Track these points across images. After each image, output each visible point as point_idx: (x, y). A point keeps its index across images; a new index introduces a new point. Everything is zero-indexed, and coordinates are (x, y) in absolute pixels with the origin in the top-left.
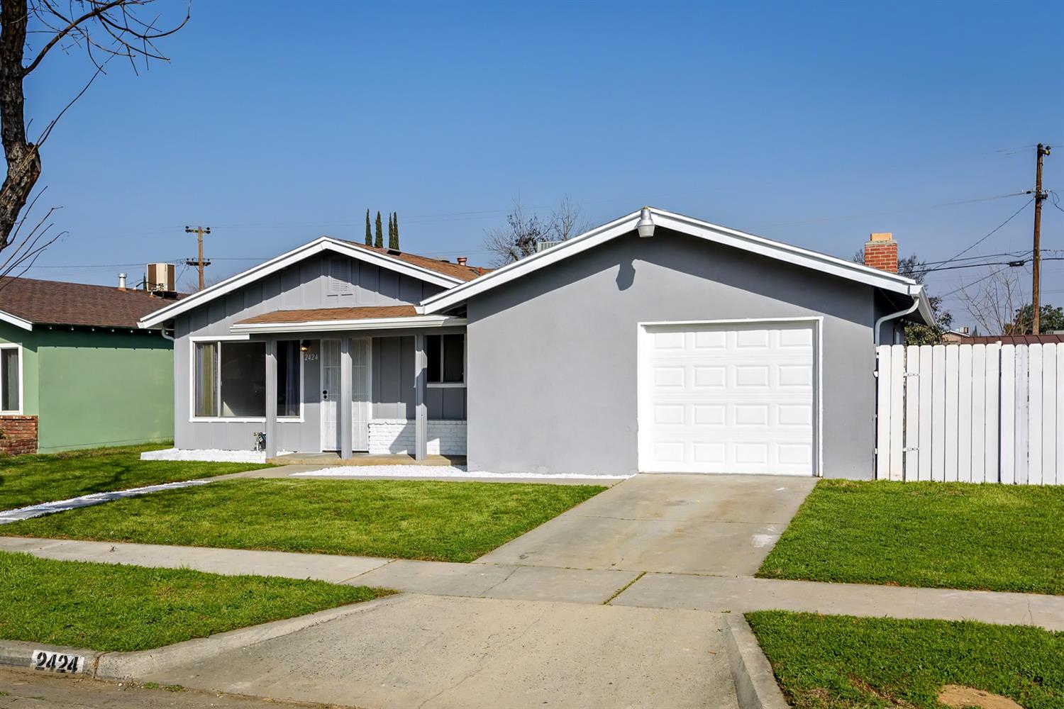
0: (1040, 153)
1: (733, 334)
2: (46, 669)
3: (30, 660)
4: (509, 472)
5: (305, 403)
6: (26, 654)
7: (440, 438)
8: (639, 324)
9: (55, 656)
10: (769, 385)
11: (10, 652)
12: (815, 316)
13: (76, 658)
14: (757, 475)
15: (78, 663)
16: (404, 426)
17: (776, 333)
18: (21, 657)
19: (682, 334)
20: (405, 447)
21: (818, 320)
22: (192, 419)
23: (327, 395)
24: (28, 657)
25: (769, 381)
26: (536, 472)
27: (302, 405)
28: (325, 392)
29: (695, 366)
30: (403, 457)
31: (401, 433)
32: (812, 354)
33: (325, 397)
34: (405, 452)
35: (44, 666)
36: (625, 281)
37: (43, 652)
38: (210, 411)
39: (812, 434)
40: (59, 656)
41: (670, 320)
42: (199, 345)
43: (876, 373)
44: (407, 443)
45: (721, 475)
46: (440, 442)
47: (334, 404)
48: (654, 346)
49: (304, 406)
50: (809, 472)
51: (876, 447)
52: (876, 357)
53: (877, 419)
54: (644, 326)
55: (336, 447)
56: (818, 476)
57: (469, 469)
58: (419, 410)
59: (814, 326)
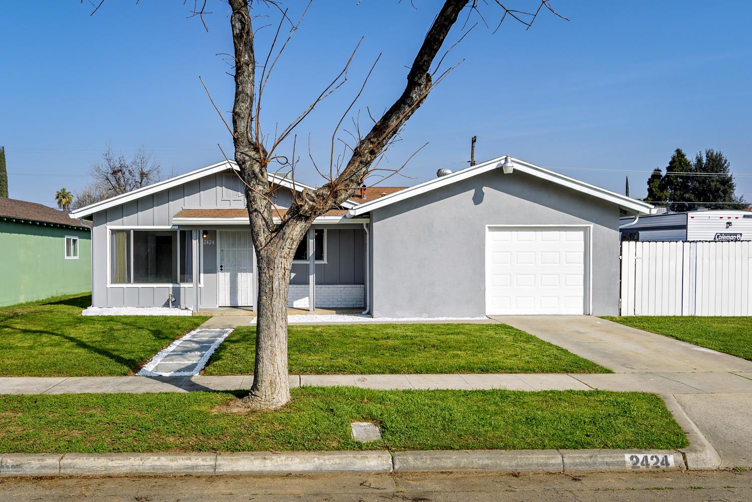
0: (474, 141)
1: (539, 234)
2: (641, 467)
3: (624, 462)
4: (403, 317)
5: (204, 273)
6: (618, 457)
8: (487, 226)
9: (646, 457)
10: (560, 263)
11: (603, 458)
12: (589, 224)
13: (666, 457)
14: (552, 315)
15: (668, 460)
17: (563, 233)
18: (614, 460)
19: (509, 233)
21: (590, 227)
22: (109, 285)
23: (222, 268)
24: (622, 460)
25: (559, 261)
26: (421, 316)
27: (202, 275)
28: (221, 266)
29: (517, 252)
32: (583, 246)
33: (221, 270)
35: (639, 465)
36: (478, 199)
37: (634, 455)
38: (124, 279)
39: (583, 291)
40: (649, 456)
41: (506, 224)
42: (114, 232)
43: (620, 257)
45: (538, 315)
47: (228, 274)
48: (492, 239)
49: (204, 277)
50: (582, 313)
51: (620, 297)
52: (621, 248)
53: (621, 282)
54: (489, 227)
55: (229, 303)
56: (589, 315)
57: (374, 316)
58: (312, 278)
59: (585, 230)
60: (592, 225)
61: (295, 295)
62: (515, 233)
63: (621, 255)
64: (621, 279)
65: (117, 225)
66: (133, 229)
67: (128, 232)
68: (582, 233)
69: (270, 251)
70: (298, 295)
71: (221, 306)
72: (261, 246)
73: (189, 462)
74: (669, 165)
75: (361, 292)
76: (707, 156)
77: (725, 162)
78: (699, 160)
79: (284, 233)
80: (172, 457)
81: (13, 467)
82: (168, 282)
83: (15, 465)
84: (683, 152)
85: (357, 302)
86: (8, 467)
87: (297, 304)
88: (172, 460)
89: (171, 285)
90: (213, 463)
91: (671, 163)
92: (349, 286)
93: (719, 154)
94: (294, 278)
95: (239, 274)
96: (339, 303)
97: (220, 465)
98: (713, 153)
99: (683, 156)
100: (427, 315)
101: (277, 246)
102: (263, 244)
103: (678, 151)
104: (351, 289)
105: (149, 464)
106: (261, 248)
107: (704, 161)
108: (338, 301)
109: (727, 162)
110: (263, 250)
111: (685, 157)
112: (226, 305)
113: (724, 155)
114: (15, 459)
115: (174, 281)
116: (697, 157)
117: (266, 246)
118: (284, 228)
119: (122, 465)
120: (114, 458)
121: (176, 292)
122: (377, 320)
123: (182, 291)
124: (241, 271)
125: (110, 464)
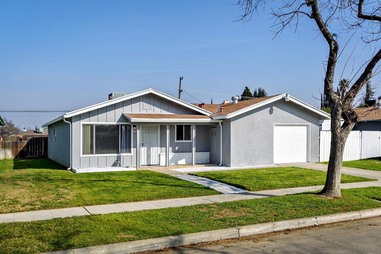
1: (292, 127)
5: (133, 148)
7: (185, 158)
16: (173, 155)
17: (300, 127)
19: (281, 127)
20: (173, 162)
22: (81, 156)
25: (298, 139)
27: (132, 149)
28: (143, 144)
29: (283, 135)
30: (173, 165)
31: (172, 157)
33: (143, 146)
34: (173, 164)
36: (271, 112)
39: (306, 152)
42: (84, 125)
44: (174, 161)
46: (185, 160)
47: (146, 148)
48: (277, 130)
49: (133, 149)
50: (306, 161)
51: (319, 154)
52: (320, 134)
53: (319, 148)
54: (275, 124)
55: (146, 164)
56: (309, 162)
57: (231, 166)
58: (194, 149)
59: (307, 125)
60: (310, 124)
61: (179, 158)
62: (283, 127)
63: (320, 136)
64: (319, 147)
65: (86, 122)
66: (95, 124)
67: (92, 126)
68: (306, 127)
69: (342, 135)
70: (180, 158)
71: (142, 165)
72: (338, 133)
73: (353, 215)
74: (242, 94)
75: (208, 155)
76: (259, 91)
77: (266, 94)
78: (255, 93)
79: (349, 128)
80: (348, 214)
81: (303, 223)
82: (114, 153)
83: (303, 222)
84: (249, 88)
85: (206, 160)
86: (301, 223)
87: (180, 162)
88: (348, 215)
89: (116, 155)
90: (359, 214)
91: (243, 93)
92: (203, 153)
93: (264, 90)
94: (177, 149)
95: (151, 148)
96: (199, 161)
97: (361, 215)
98: (261, 90)
99: (249, 90)
100: (252, 165)
101: (345, 133)
102: (339, 132)
103: (246, 88)
104: (204, 154)
105: (342, 217)
106: (338, 134)
107: (258, 93)
108: (198, 160)
109: (267, 94)
110: (339, 135)
111: (250, 91)
112: (145, 165)
113: (265, 91)
114: (302, 220)
115: (118, 152)
116: (255, 91)
117: (340, 133)
118: (348, 126)
119: (335, 218)
120: (332, 216)
121: (119, 158)
122: (233, 168)
123: (122, 157)
124: (152, 146)
125: (332, 218)
